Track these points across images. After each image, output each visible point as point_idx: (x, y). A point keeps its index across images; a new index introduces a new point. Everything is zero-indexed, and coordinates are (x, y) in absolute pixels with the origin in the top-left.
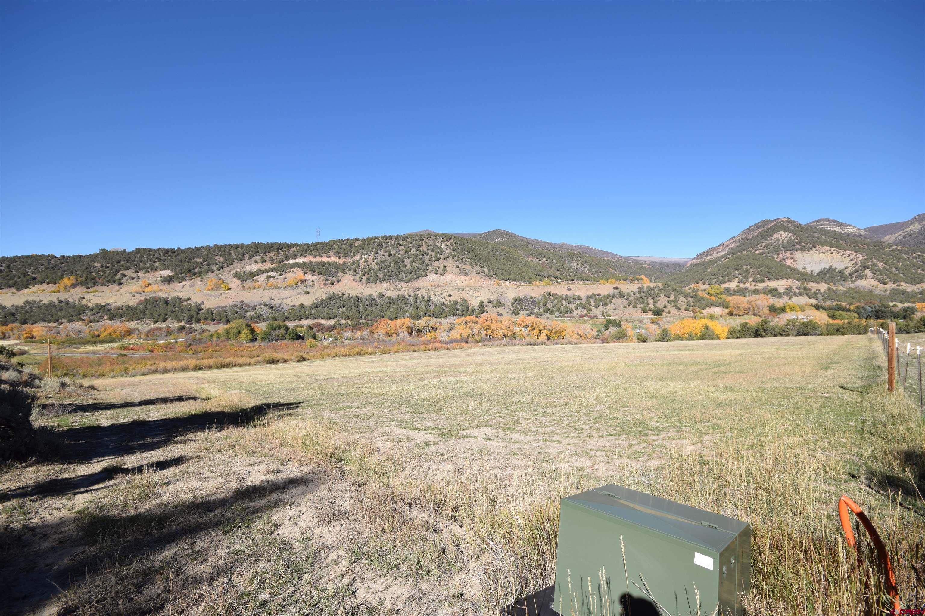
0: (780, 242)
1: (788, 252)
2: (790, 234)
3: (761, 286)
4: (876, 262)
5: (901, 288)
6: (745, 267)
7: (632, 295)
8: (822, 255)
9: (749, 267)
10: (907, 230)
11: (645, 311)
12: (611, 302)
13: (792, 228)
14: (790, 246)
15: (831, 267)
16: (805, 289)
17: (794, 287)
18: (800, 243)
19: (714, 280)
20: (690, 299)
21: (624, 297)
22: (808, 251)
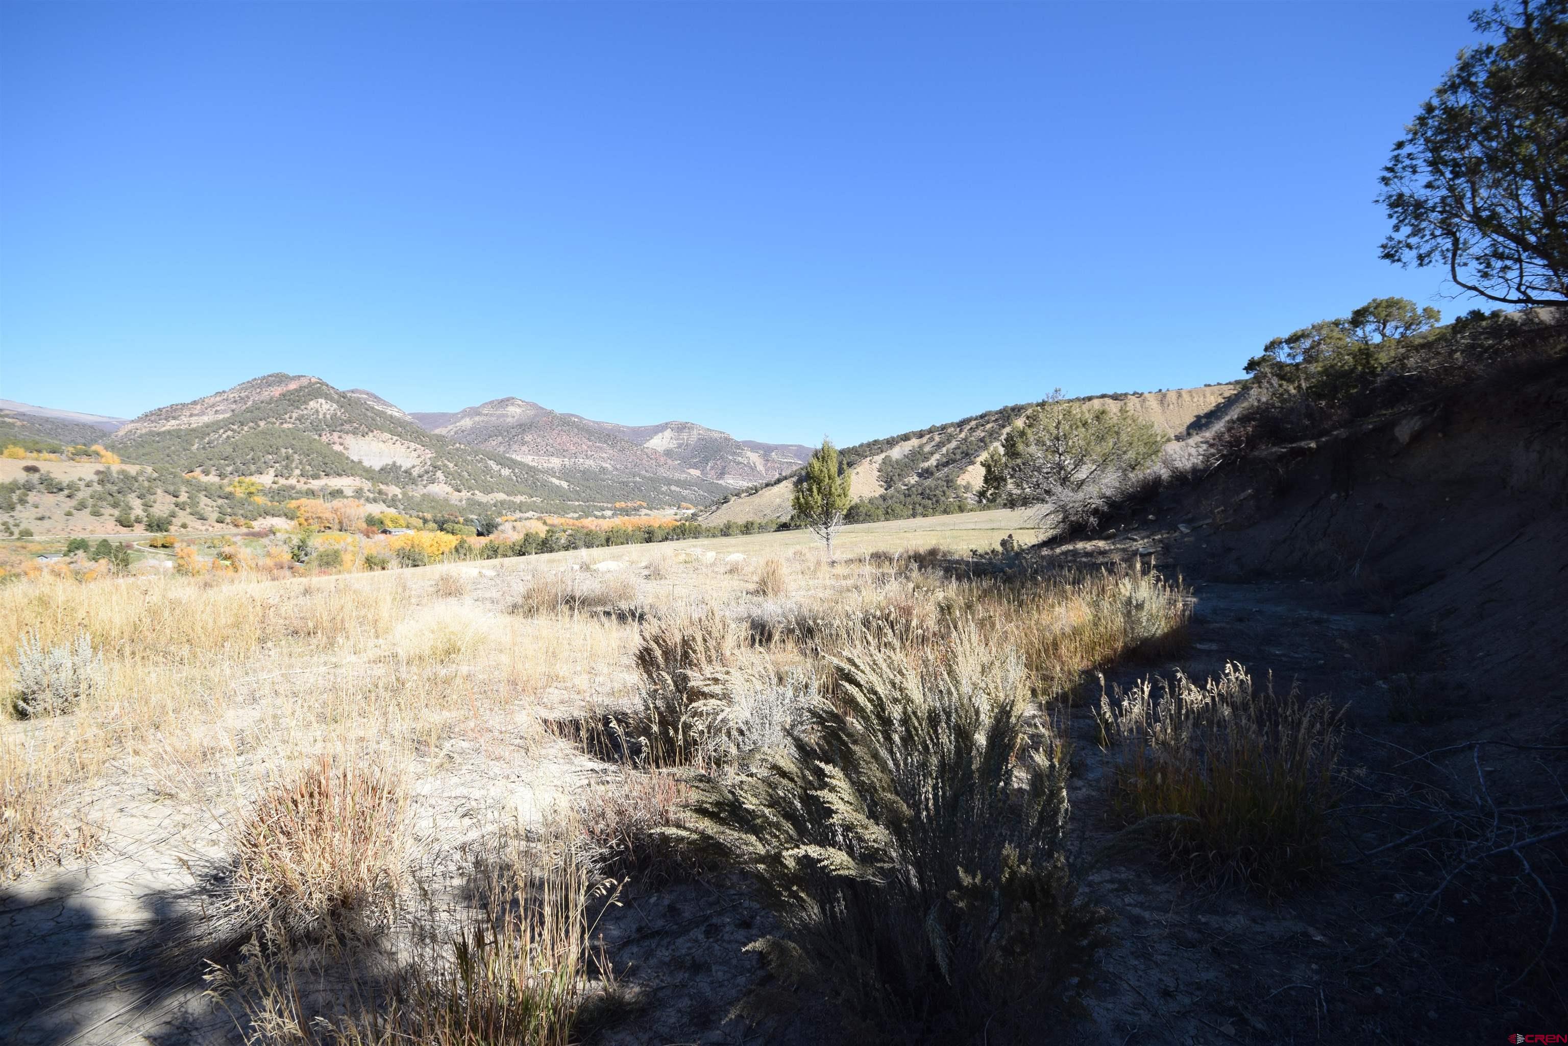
0: (321, 416)
1: (336, 434)
2: (335, 406)
3: (315, 484)
4: (446, 462)
5: (476, 498)
6: (283, 450)
7: (82, 487)
8: (381, 445)
9: (290, 451)
10: (458, 424)
11: (124, 523)
12: (22, 501)
13: (336, 397)
14: (334, 425)
15: (394, 464)
16: (380, 492)
17: (366, 489)
18: (350, 421)
19: (230, 469)
20: (220, 501)
21: (61, 490)
22: (363, 436)
